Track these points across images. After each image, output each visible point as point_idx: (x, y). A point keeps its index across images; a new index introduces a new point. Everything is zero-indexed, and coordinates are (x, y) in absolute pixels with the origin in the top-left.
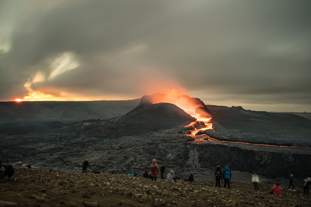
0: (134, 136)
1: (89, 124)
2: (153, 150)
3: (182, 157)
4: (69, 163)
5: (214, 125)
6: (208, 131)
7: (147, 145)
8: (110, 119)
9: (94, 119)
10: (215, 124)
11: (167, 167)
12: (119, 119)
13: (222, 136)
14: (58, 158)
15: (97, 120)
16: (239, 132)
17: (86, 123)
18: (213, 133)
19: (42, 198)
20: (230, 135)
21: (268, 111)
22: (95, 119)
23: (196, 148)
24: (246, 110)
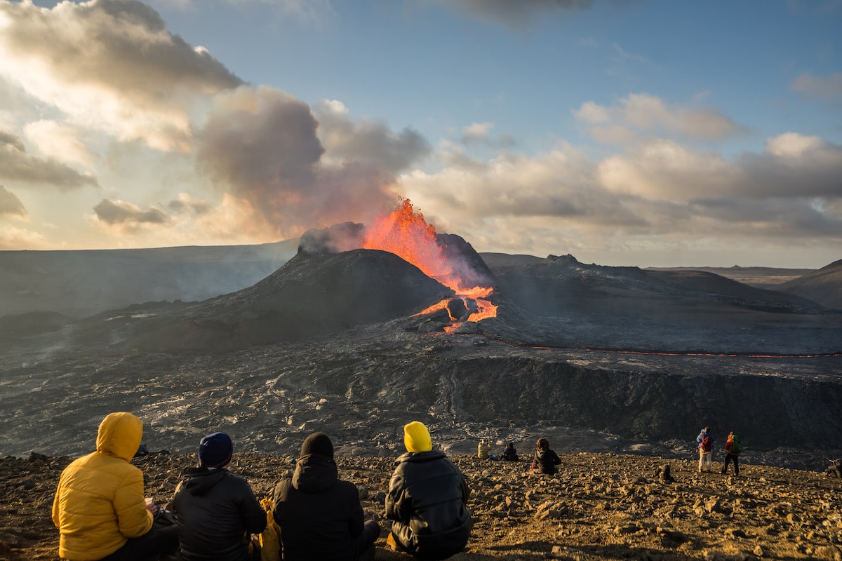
0: (284, 344)
1: (150, 316)
2: (338, 382)
3: (417, 395)
4: (88, 433)
5: (503, 306)
6: (486, 324)
7: (323, 367)
8: (213, 299)
9: (165, 301)
10: (503, 304)
11: (378, 425)
12: (239, 298)
13: (523, 334)
14: (54, 420)
15: (172, 302)
16: (568, 323)
17: (141, 313)
18: (498, 328)
19: (11, 539)
20: (543, 330)
21: (642, 267)
22: (168, 301)
23: (455, 371)
24: (586, 263)
